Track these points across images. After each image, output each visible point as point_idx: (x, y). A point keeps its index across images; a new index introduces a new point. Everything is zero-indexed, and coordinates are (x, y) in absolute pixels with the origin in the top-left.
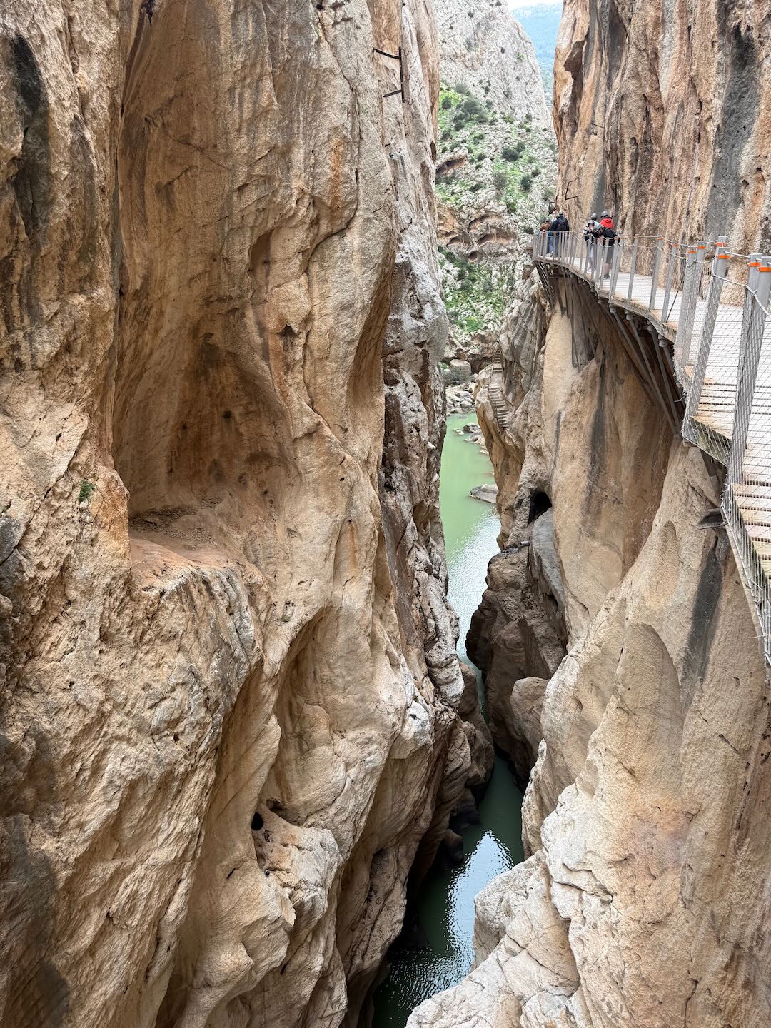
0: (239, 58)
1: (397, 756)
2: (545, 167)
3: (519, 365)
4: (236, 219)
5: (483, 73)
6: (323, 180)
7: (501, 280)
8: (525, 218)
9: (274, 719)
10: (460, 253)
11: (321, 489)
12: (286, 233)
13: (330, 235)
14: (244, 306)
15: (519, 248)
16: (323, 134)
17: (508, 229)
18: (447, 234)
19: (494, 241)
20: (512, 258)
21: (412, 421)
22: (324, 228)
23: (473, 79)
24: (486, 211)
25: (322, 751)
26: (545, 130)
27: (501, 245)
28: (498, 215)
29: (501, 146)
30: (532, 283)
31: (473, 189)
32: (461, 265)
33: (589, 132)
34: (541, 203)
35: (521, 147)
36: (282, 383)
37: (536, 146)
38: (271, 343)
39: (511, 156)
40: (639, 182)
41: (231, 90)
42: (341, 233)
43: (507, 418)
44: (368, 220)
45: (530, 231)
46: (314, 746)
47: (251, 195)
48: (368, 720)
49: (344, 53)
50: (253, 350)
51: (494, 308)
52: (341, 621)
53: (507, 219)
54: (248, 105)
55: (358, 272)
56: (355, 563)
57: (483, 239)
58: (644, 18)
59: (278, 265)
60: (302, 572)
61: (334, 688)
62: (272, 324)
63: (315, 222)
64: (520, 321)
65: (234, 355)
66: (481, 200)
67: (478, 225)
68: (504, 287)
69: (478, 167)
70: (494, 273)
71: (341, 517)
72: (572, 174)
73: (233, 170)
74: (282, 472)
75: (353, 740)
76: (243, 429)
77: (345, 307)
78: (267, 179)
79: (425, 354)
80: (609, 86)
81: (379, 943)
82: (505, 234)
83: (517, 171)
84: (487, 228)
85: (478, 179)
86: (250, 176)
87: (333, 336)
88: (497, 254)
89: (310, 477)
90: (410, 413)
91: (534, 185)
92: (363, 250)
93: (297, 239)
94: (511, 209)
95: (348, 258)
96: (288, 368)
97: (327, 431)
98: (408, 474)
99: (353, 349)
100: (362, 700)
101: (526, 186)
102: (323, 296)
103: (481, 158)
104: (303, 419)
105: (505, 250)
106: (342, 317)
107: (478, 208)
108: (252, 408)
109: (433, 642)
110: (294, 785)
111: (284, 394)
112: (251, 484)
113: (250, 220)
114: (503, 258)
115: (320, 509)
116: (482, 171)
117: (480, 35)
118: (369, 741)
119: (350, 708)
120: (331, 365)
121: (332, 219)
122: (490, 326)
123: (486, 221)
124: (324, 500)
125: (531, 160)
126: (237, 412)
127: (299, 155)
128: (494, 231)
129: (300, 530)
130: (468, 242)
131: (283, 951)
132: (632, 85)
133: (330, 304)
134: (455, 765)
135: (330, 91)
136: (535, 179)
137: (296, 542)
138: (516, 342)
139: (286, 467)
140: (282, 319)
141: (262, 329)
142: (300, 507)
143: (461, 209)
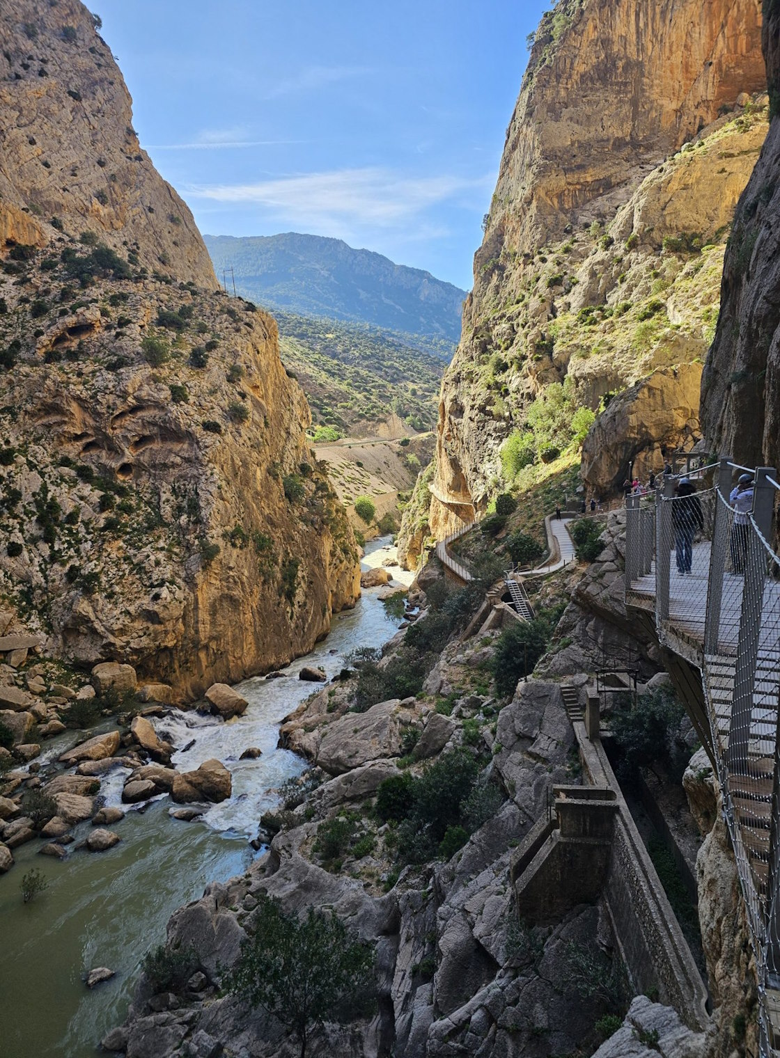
2: (224, 338)
7: (178, 508)
8: (203, 409)
10: (101, 467)
15: (201, 455)
17: (178, 425)
18: (77, 438)
19: (156, 446)
20: (192, 470)
24: (137, 399)
27: (171, 451)
28: (159, 406)
29: (154, 310)
31: (112, 367)
32: (106, 486)
34: (225, 386)
35: (185, 313)
39: (171, 323)
53: (174, 411)
57: (139, 442)
66: (126, 383)
67: (128, 421)
69: (118, 335)
70: (164, 496)
82: (175, 434)
83: (183, 343)
84: (143, 426)
85: (121, 353)
88: (166, 466)
91: (211, 362)
94: (179, 395)
101: (199, 362)
103: (123, 323)
105: (178, 460)
107: (124, 395)
114: (176, 472)
116: (124, 342)
117: (117, 189)
123: (140, 414)
125: (203, 330)
128: (156, 430)
130: (115, 451)
136: (212, 354)
143: (94, 397)
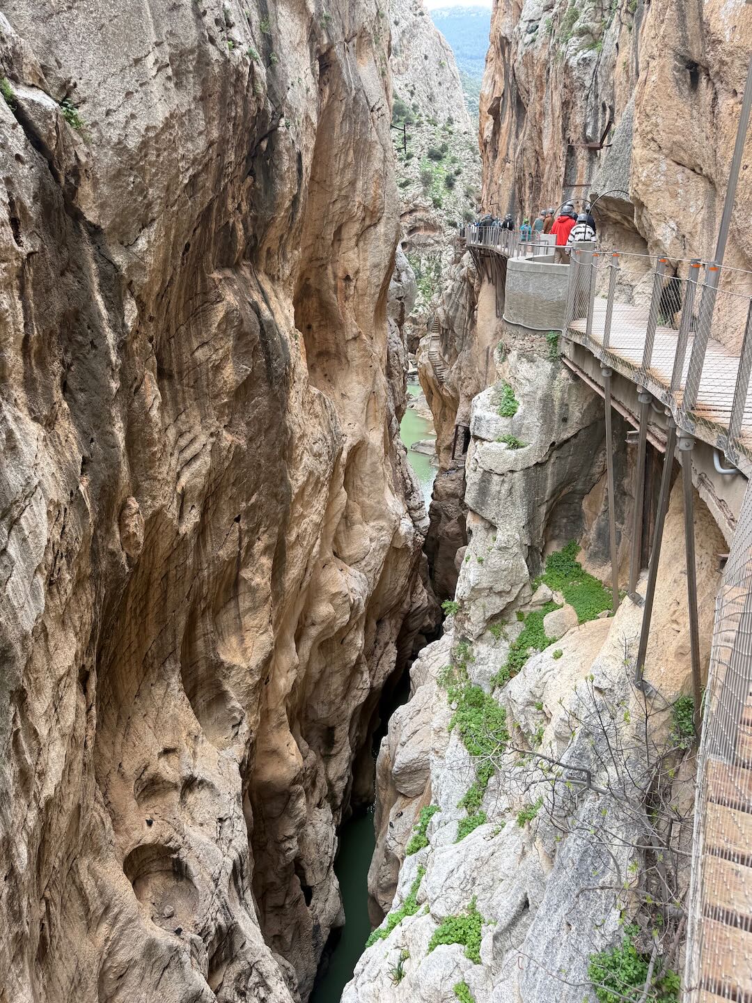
0: (342, 140)
1: (395, 545)
2: (466, 167)
3: (453, 331)
4: (330, 217)
5: (408, 77)
6: (369, 197)
7: (429, 268)
8: (449, 213)
9: (343, 489)
11: (360, 371)
12: (350, 225)
13: (370, 226)
14: (327, 264)
15: (445, 240)
16: (371, 174)
17: (435, 222)
19: (421, 233)
20: (438, 248)
21: (395, 349)
22: (368, 222)
23: (398, 82)
24: (415, 205)
25: (357, 527)
26: (465, 133)
27: (429, 236)
28: (426, 210)
29: (426, 147)
30: (462, 267)
31: (403, 185)
33: (505, 160)
34: (463, 200)
35: (444, 148)
36: (343, 307)
37: (457, 148)
38: (339, 284)
39: (436, 156)
40: (534, 199)
41: (336, 155)
42: (375, 225)
43: (445, 374)
44: (389, 218)
45: (454, 225)
46: (354, 524)
47: (338, 205)
48: (381, 516)
49: (381, 132)
50: (329, 288)
51: (423, 293)
52: (369, 451)
53: (433, 213)
54: (342, 162)
55: (383, 247)
56: (376, 419)
57: (412, 230)
58: (534, 109)
59: (345, 242)
60: (350, 419)
61: (363, 494)
62: (340, 274)
63: (364, 219)
64: (453, 296)
65: (319, 291)
66: (410, 195)
67: (407, 218)
68: (432, 274)
69: (406, 165)
70: (423, 261)
71: (369, 389)
72: (494, 187)
73: (332, 193)
74: (336, 362)
75: (373, 527)
76: (316, 336)
77: (376, 266)
78: (346, 197)
79: (402, 305)
80: (517, 137)
81: (382, 673)
82: (431, 226)
83: (442, 170)
84: (416, 221)
85: (407, 177)
86: (339, 196)
87: (369, 282)
88: (425, 245)
89: (355, 363)
90: (393, 344)
91: (457, 183)
92: (386, 235)
93: (355, 228)
94: (437, 204)
95: (377, 239)
96: (346, 299)
97: (364, 337)
98: (392, 385)
99: (378, 290)
100: (379, 502)
101: (450, 183)
102: (365, 260)
103: (409, 156)
104: (352, 330)
105: (432, 242)
106: (374, 271)
107: (408, 203)
108: (323, 323)
109: (410, 494)
110: (344, 545)
111: (344, 313)
112: (318, 369)
113: (336, 217)
114: (431, 249)
115: (359, 383)
116: (410, 169)
117: (405, 42)
118: (382, 529)
119: (372, 507)
120: (367, 299)
121: (372, 217)
122: (420, 309)
123: (414, 214)
124: (361, 378)
125: (454, 161)
126: (315, 325)
127: (360, 184)
128: (422, 224)
129: (349, 394)
131: (348, 616)
132: (529, 144)
133: (368, 264)
134: (417, 605)
135: (374, 152)
136: (458, 178)
137: (346, 401)
138: (451, 313)
139: (339, 359)
140: (345, 271)
141: (335, 276)
142: (348, 381)
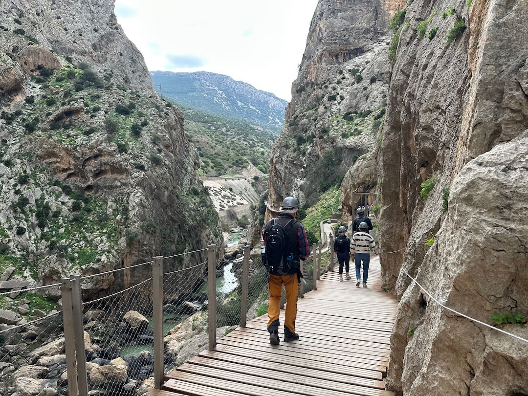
2: (152, 120)
7: (116, 210)
8: (135, 157)
10: (76, 186)
15: (132, 182)
17: (120, 165)
18: (64, 170)
19: (109, 176)
20: (126, 190)
23: (99, 68)
24: (99, 150)
27: (115, 179)
28: (110, 154)
29: (114, 104)
31: (87, 133)
32: (77, 197)
34: (150, 146)
35: (132, 106)
37: (144, 106)
39: (124, 111)
45: (141, 168)
51: (109, 237)
53: (118, 157)
57: (98, 174)
66: (93, 141)
67: (92, 162)
68: (119, 217)
69: (92, 117)
70: (110, 203)
82: (118, 169)
84: (101, 165)
85: (93, 126)
88: (112, 187)
91: (143, 132)
94: (122, 149)
101: (136, 132)
103: (96, 110)
105: (119, 184)
107: (91, 148)
114: (118, 191)
116: (95, 120)
122: (104, 258)
123: (100, 159)
125: (141, 115)
128: (108, 167)
130: (84, 177)
136: (144, 128)
143: (75, 148)
